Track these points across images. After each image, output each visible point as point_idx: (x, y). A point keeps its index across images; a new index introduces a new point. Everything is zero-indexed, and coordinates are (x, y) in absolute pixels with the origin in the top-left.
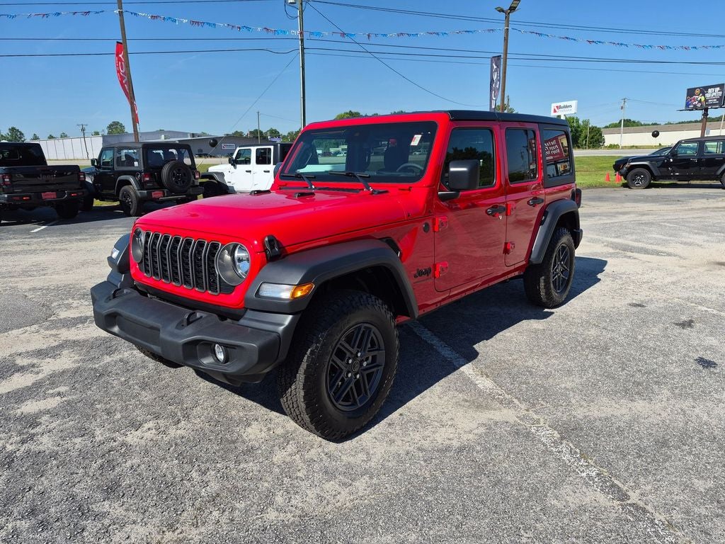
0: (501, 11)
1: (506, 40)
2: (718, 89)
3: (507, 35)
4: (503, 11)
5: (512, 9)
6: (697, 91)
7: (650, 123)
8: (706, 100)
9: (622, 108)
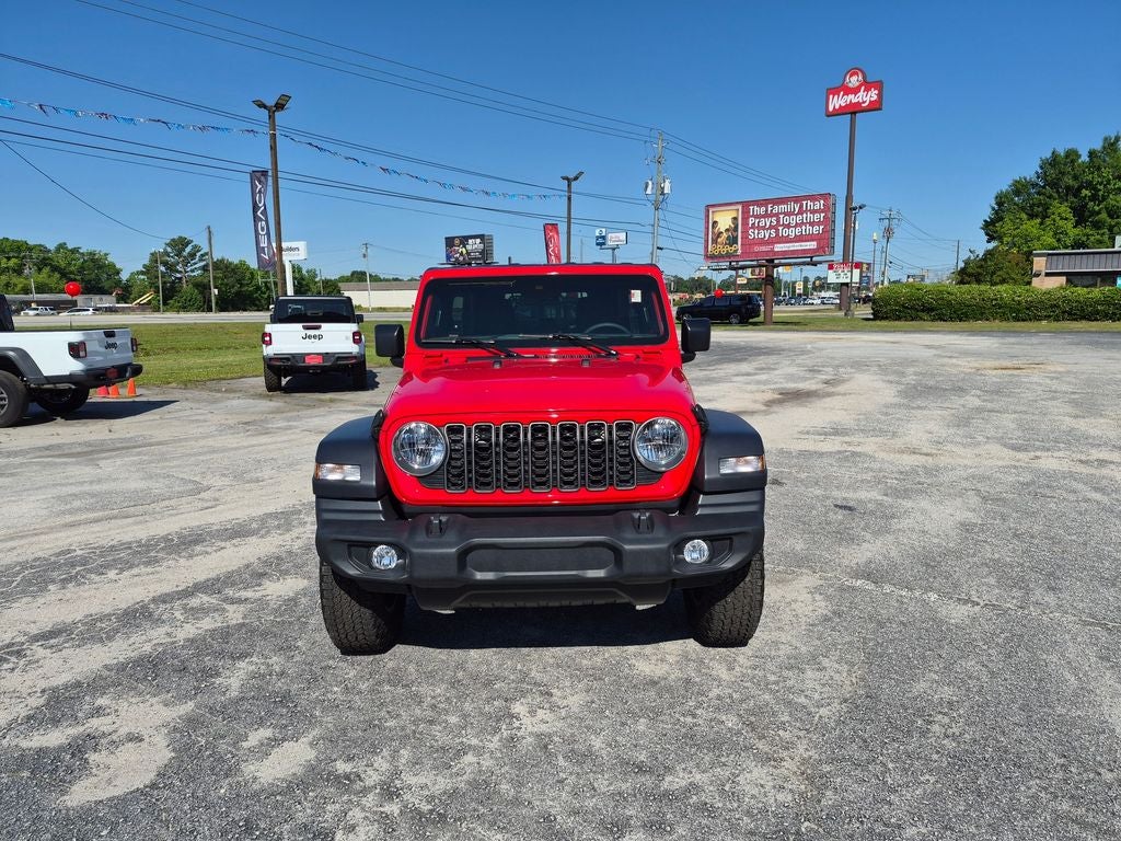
0: (262, 105)
1: (273, 148)
2: (478, 241)
3: (275, 143)
4: (265, 107)
5: (280, 106)
6: (457, 242)
7: (391, 277)
8: (468, 253)
9: (364, 256)
